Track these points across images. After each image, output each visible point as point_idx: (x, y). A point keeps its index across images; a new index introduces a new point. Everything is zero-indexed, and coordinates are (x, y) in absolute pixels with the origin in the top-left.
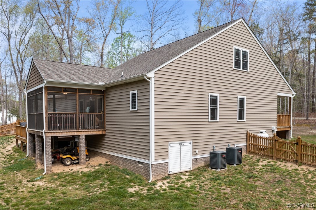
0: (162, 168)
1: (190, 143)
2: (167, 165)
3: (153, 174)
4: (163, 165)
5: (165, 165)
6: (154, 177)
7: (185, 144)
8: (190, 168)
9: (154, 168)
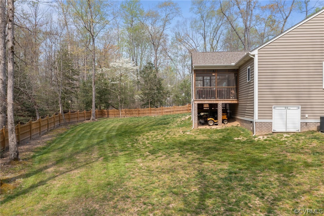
0: (266, 126)
1: (299, 108)
2: (271, 124)
3: (257, 130)
4: (267, 124)
5: (269, 124)
6: (257, 132)
7: (291, 108)
8: (298, 130)
9: (258, 125)
